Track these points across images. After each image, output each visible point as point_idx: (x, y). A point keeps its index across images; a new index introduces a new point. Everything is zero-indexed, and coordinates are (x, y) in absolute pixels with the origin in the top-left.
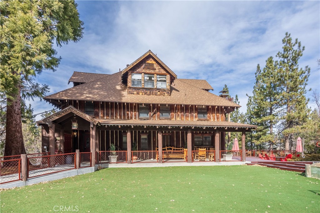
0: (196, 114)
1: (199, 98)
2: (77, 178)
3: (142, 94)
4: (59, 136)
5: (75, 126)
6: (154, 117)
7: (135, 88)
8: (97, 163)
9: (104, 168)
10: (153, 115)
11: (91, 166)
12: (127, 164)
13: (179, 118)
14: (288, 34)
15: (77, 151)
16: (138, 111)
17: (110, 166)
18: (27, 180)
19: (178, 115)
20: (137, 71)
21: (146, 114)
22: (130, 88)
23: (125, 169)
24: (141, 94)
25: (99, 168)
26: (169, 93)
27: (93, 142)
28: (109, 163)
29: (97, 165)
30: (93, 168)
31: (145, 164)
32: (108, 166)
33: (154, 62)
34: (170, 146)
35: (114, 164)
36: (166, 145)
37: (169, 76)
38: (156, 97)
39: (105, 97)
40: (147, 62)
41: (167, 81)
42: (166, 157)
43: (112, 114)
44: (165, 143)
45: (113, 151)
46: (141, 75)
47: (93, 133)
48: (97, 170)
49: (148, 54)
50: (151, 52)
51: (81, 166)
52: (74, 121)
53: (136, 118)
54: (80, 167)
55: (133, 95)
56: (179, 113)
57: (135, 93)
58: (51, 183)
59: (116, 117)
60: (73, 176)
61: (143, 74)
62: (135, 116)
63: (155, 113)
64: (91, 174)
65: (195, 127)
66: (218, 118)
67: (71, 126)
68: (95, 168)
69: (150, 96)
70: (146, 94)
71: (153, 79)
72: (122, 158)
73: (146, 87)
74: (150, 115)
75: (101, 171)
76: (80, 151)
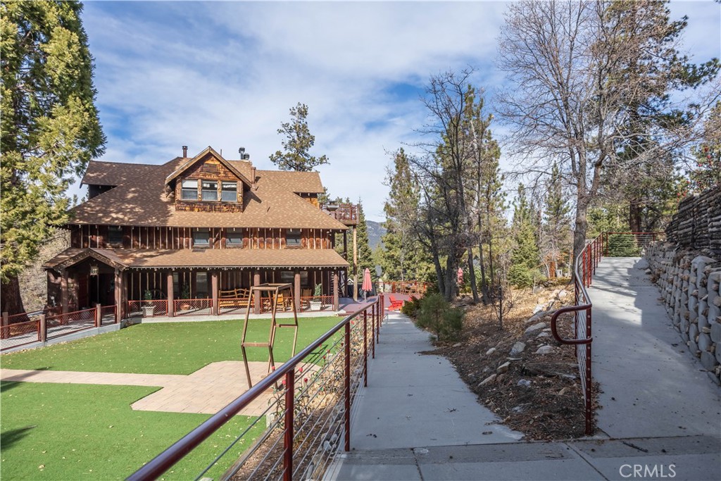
0: (284, 239)
1: (287, 215)
2: (99, 338)
3: (199, 211)
4: (73, 283)
5: (94, 271)
6: (217, 245)
7: (188, 203)
8: (124, 317)
9: (134, 324)
10: (215, 242)
11: (116, 322)
12: (167, 318)
13: (255, 246)
14: (472, 87)
15: (98, 306)
16: (192, 237)
17: (144, 321)
18: (46, 341)
19: (255, 241)
20: (191, 176)
21: (205, 241)
22: (179, 202)
23: (162, 324)
24: (196, 210)
25: (127, 325)
26: (241, 207)
27: (118, 292)
28: (142, 316)
29: (126, 320)
30: (119, 324)
31: (193, 317)
32: (141, 320)
33: (218, 163)
34: (242, 288)
35: (150, 318)
36: (235, 286)
37: (241, 182)
38: (220, 214)
39: (141, 217)
40: (206, 162)
41: (238, 191)
42: (233, 305)
43: (151, 242)
44: (235, 282)
45: (147, 301)
46: (197, 182)
47: (118, 280)
48: (124, 327)
49: (208, 152)
50: (212, 150)
51: (103, 322)
52: (94, 265)
53: (188, 247)
54: (101, 324)
55: (183, 212)
56: (255, 238)
57: (187, 208)
58: (70, 343)
59: (156, 244)
60: (94, 335)
61: (200, 180)
62: (188, 243)
63: (218, 239)
64: (115, 333)
65: (260, 268)
66: (317, 245)
67: (89, 270)
68: (121, 325)
69: (210, 214)
70: (204, 210)
71: (216, 186)
72: (160, 310)
73: (204, 200)
74: (211, 241)
75: (128, 329)
76: (102, 306)
